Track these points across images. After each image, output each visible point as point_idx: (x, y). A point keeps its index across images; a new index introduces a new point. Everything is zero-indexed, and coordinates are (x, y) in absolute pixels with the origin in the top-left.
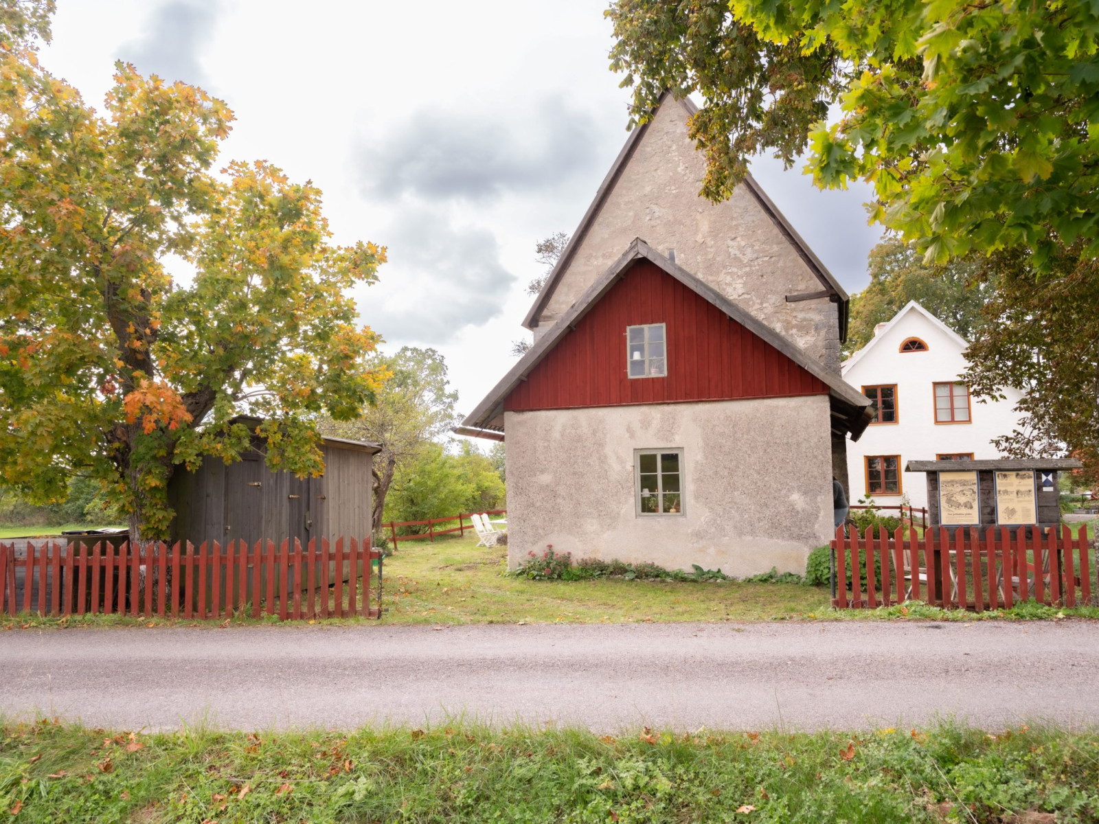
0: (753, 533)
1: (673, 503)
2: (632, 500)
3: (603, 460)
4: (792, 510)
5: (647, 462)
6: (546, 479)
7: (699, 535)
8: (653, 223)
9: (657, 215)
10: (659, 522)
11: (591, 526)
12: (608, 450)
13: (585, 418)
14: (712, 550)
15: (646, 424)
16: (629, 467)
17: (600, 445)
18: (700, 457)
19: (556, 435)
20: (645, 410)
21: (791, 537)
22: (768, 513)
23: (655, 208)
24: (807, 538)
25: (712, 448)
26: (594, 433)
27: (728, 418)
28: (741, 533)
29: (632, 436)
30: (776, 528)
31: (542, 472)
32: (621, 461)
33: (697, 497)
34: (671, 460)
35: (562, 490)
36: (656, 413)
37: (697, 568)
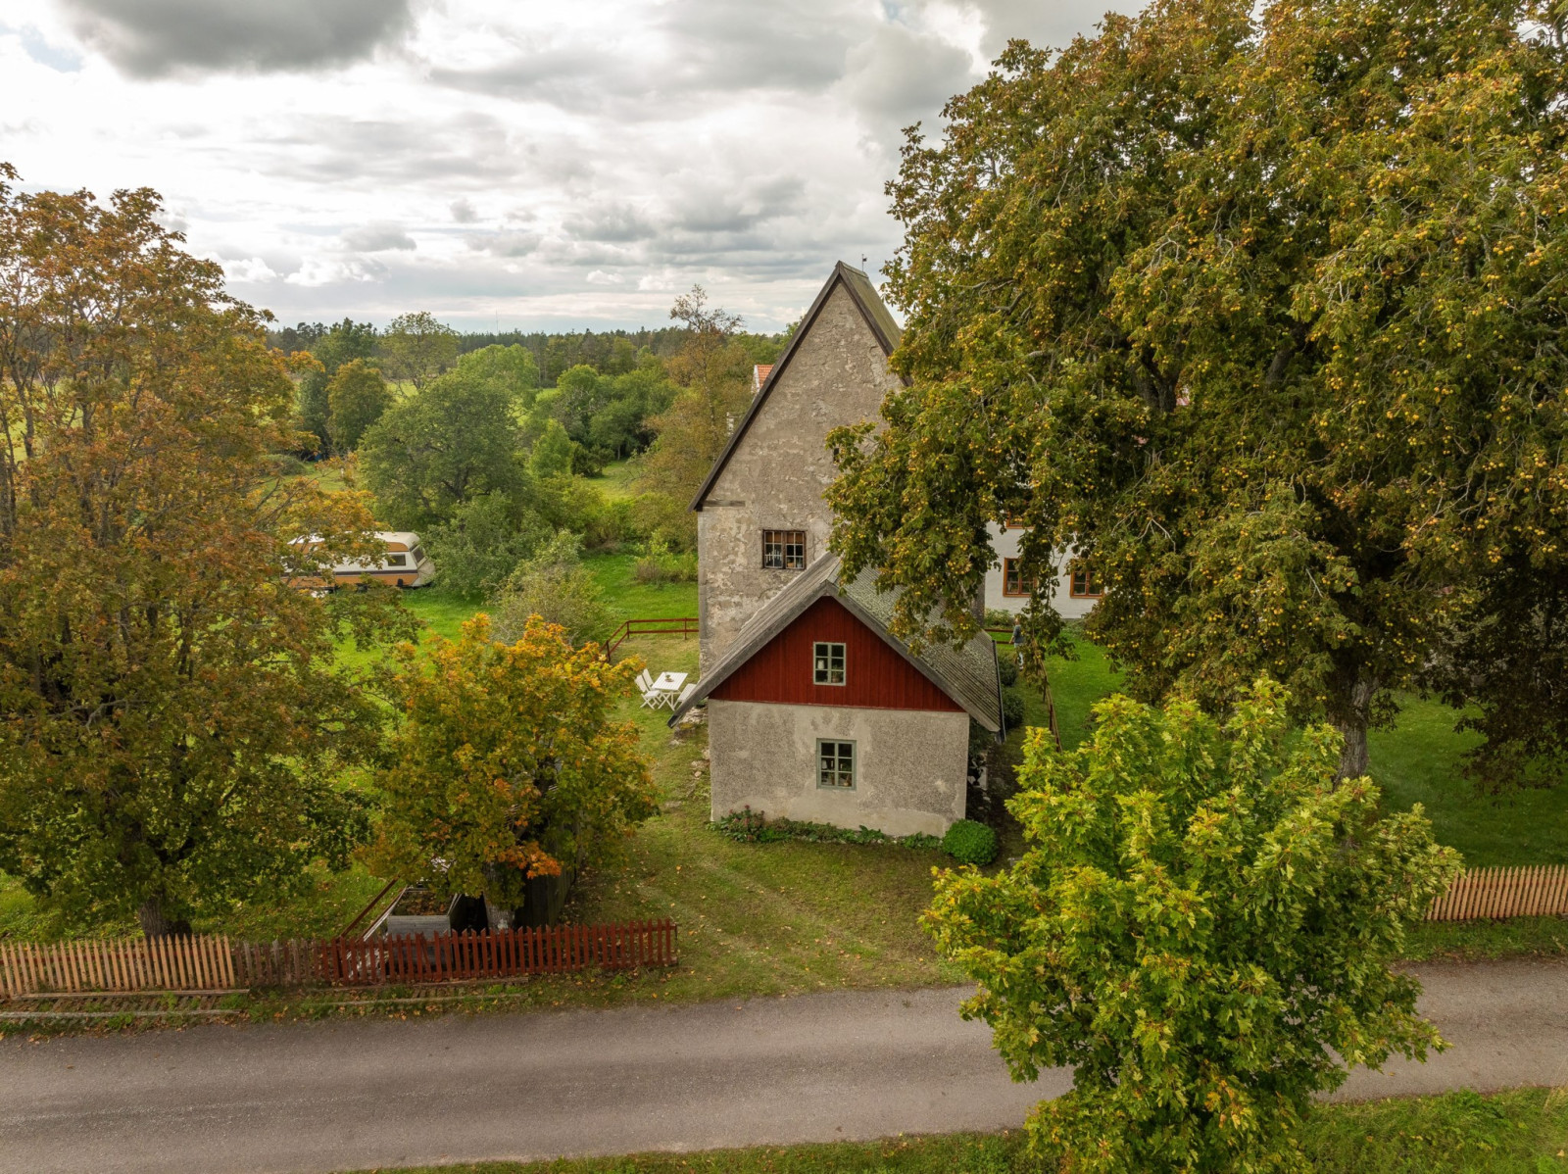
0: (906, 806)
1: (847, 779)
2: (814, 776)
3: (791, 744)
4: (936, 792)
5: (827, 748)
6: (744, 754)
7: (866, 805)
8: (820, 419)
9: (823, 411)
10: (836, 793)
11: (781, 792)
12: (796, 737)
13: (777, 711)
14: (875, 816)
15: (827, 720)
16: (813, 750)
17: (790, 733)
18: (868, 749)
19: (753, 722)
20: (827, 709)
21: (934, 811)
22: (918, 792)
23: (822, 404)
24: (946, 812)
25: (878, 743)
26: (785, 722)
27: (892, 721)
28: (897, 806)
29: (816, 729)
30: (922, 804)
31: (741, 749)
32: (807, 747)
33: (865, 778)
34: (846, 749)
35: (757, 764)
36: (836, 714)
37: (863, 828)
